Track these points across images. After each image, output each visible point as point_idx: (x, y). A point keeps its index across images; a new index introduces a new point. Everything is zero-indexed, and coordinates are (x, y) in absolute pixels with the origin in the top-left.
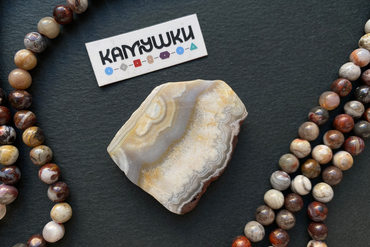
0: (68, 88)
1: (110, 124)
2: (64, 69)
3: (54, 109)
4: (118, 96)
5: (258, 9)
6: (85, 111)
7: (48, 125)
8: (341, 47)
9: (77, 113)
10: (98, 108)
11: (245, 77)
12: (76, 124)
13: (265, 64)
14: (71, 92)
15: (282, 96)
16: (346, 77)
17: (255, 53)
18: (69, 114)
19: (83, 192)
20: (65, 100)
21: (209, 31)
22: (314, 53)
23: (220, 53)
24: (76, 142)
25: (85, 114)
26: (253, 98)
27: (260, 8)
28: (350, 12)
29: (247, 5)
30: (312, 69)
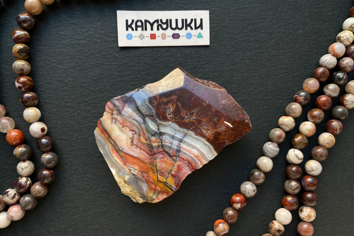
0: (101, 63)
2: (99, 47)
3: (89, 79)
4: (140, 72)
5: (257, 7)
6: (114, 82)
7: (84, 92)
8: (323, 41)
9: (107, 83)
10: (124, 80)
11: (243, 61)
12: (106, 91)
13: (260, 52)
14: (104, 66)
15: (272, 79)
16: (325, 66)
17: (252, 42)
18: (100, 84)
20: (98, 72)
21: (216, 23)
22: (301, 45)
23: (224, 41)
25: (113, 84)
26: (249, 79)
27: (259, 6)
28: (333, 13)
29: (248, 3)
30: (298, 58)
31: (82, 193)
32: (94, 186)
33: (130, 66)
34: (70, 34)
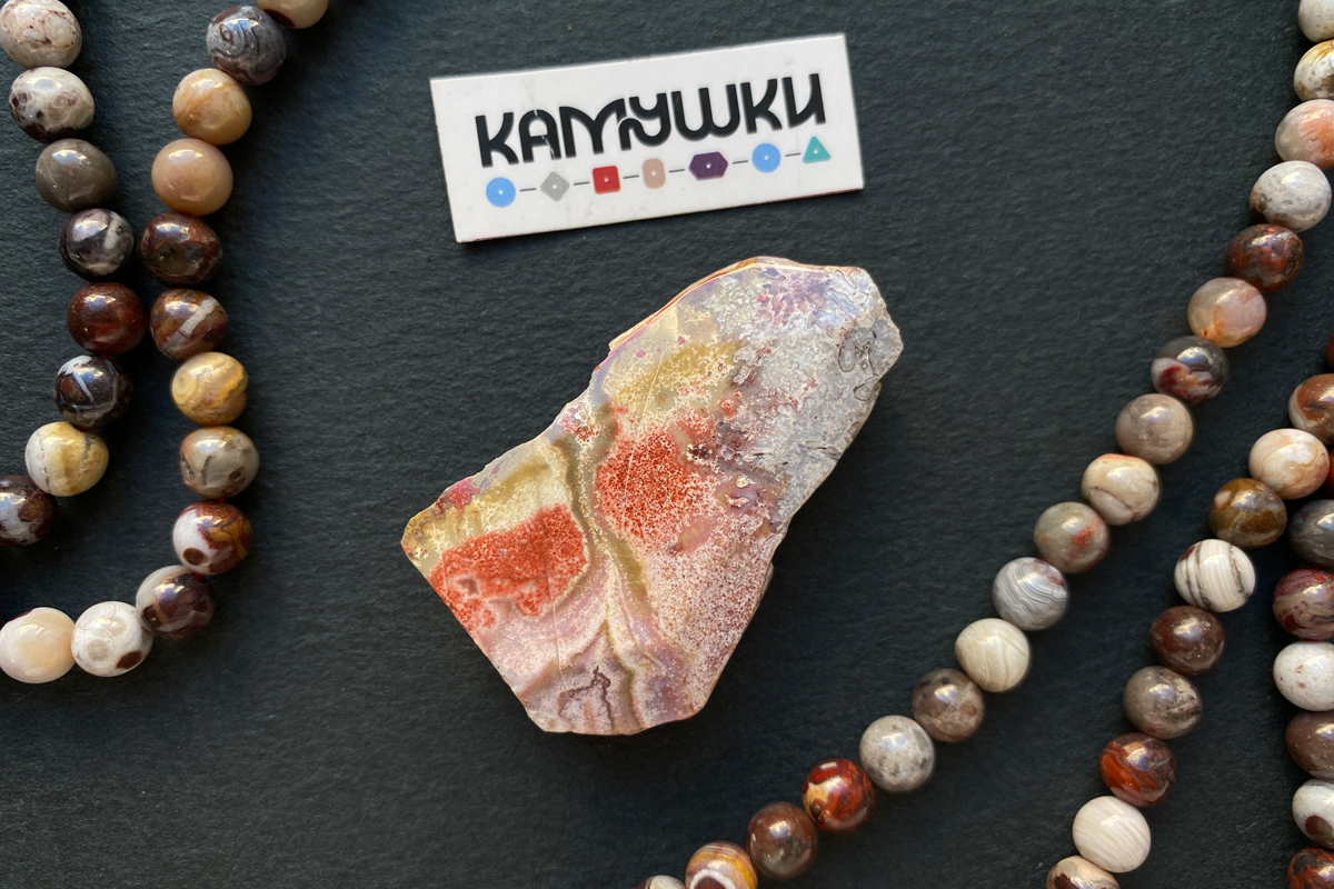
1: (436, 330)
6: (346, 283)
9: (317, 290)
10: (393, 272)
11: (927, 150)
12: (314, 328)
13: (998, 104)
15: (1063, 221)
17: (962, 63)
18: (285, 294)
19: (341, 575)
22: (1180, 61)
24: (315, 393)
25: (344, 292)
26: (960, 229)
30: (1172, 119)
31: (240, 797)
32: (287, 761)
33: (413, 205)
34: (134, 78)
